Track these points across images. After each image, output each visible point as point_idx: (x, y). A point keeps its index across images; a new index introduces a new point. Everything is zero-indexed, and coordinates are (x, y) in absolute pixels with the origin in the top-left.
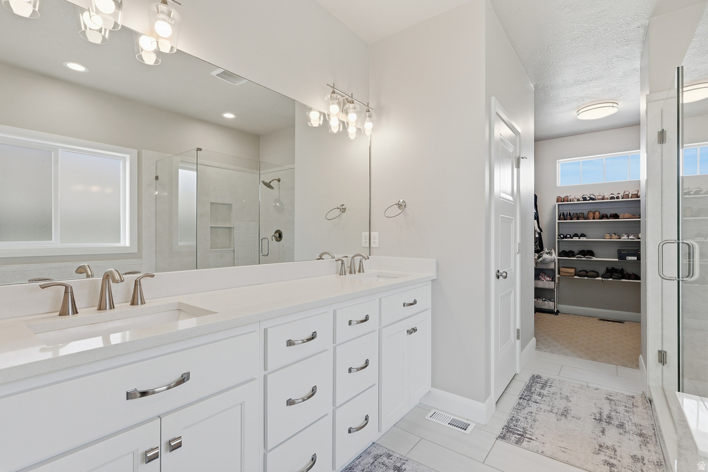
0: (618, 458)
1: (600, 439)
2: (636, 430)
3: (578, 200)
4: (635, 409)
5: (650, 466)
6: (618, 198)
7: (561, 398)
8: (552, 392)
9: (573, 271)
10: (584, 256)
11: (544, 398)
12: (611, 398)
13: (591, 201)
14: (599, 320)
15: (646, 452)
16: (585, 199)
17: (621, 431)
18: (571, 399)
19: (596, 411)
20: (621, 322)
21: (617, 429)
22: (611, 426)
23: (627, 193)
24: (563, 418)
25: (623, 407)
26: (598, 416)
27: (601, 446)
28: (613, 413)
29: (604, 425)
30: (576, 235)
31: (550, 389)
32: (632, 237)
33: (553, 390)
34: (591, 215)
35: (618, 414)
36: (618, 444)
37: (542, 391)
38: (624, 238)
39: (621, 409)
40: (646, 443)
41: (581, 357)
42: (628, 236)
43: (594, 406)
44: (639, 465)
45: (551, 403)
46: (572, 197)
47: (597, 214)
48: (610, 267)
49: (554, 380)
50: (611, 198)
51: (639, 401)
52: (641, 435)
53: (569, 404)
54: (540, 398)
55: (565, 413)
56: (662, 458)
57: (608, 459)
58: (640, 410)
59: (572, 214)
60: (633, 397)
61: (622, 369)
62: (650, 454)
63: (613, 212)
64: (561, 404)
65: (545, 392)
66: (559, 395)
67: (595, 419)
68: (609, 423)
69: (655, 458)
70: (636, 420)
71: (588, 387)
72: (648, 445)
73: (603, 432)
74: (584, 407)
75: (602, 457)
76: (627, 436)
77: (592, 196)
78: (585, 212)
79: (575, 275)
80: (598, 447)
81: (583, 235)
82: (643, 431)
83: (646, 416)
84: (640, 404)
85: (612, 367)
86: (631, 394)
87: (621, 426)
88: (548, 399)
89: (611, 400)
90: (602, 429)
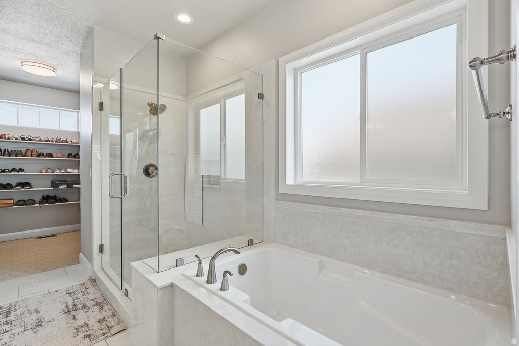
0: (91, 328)
1: (74, 325)
2: (94, 303)
3: (17, 139)
4: (88, 291)
5: (110, 320)
6: (52, 141)
7: (31, 314)
8: (19, 314)
9: (11, 201)
10: (23, 188)
11: (13, 323)
12: (70, 292)
13: (29, 141)
14: (36, 238)
15: (105, 313)
16: (23, 139)
17: (85, 309)
18: (39, 309)
19: (63, 307)
20: (55, 236)
21: (82, 310)
22: (78, 311)
23: (59, 139)
24: (39, 328)
25: (81, 294)
26: (66, 310)
27: (77, 329)
28: (76, 301)
29: (73, 313)
30: (14, 170)
31: (16, 313)
32: (63, 171)
33: (18, 312)
34: (30, 153)
35: (79, 300)
36: (87, 319)
37: (8, 319)
38: (57, 172)
39: (80, 295)
40: (102, 308)
41: (34, 273)
42: (60, 171)
43: (60, 304)
44: (104, 323)
45: (22, 324)
46: (10, 136)
47: (35, 152)
48: (45, 195)
49: (17, 302)
50: (47, 141)
51: (88, 284)
52: (98, 304)
53: (40, 314)
54: (9, 326)
55: (39, 324)
56: (113, 310)
57: (85, 334)
58: (91, 289)
59: (9, 151)
60: (84, 283)
61: (68, 269)
62: (107, 313)
63: (49, 152)
64: (32, 319)
65: (12, 317)
66: (27, 313)
67: (65, 313)
68: (76, 310)
69: (110, 313)
70: (91, 297)
71: (50, 293)
72: (104, 308)
73: (74, 318)
74: (53, 310)
75: (81, 335)
76: (90, 310)
77: (30, 137)
78: (24, 151)
79: (14, 205)
80: (75, 331)
81: (21, 170)
82: (98, 301)
83: (96, 291)
84: (89, 286)
85: (61, 270)
86: (82, 282)
87: (84, 306)
88: (19, 321)
89: (71, 293)
90: (72, 317)
